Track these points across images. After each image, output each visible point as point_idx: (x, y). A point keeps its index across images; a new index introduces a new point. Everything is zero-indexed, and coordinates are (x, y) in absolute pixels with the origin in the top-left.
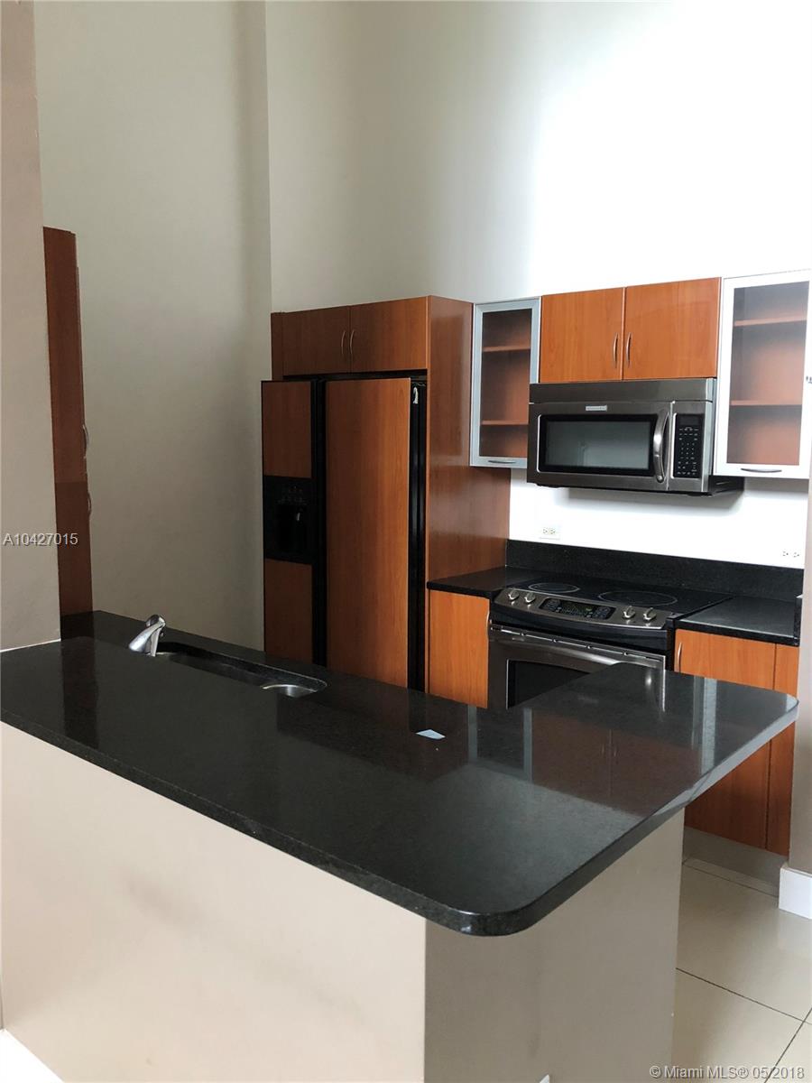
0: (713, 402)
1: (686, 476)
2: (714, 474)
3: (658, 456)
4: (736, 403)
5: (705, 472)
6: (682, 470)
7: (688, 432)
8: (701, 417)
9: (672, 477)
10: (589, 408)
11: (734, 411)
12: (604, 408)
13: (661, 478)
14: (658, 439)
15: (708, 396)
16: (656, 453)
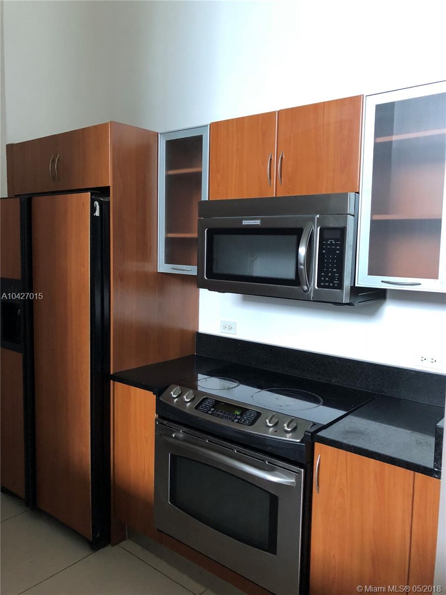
0: (356, 216)
1: (328, 287)
2: (356, 285)
3: (302, 267)
4: (377, 217)
5: (347, 283)
6: (325, 281)
7: (331, 244)
8: (343, 231)
9: (316, 288)
10: (245, 223)
11: (375, 225)
12: (258, 222)
13: (306, 288)
14: (302, 251)
15: (351, 210)
16: (301, 264)
